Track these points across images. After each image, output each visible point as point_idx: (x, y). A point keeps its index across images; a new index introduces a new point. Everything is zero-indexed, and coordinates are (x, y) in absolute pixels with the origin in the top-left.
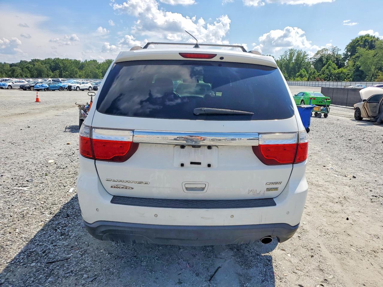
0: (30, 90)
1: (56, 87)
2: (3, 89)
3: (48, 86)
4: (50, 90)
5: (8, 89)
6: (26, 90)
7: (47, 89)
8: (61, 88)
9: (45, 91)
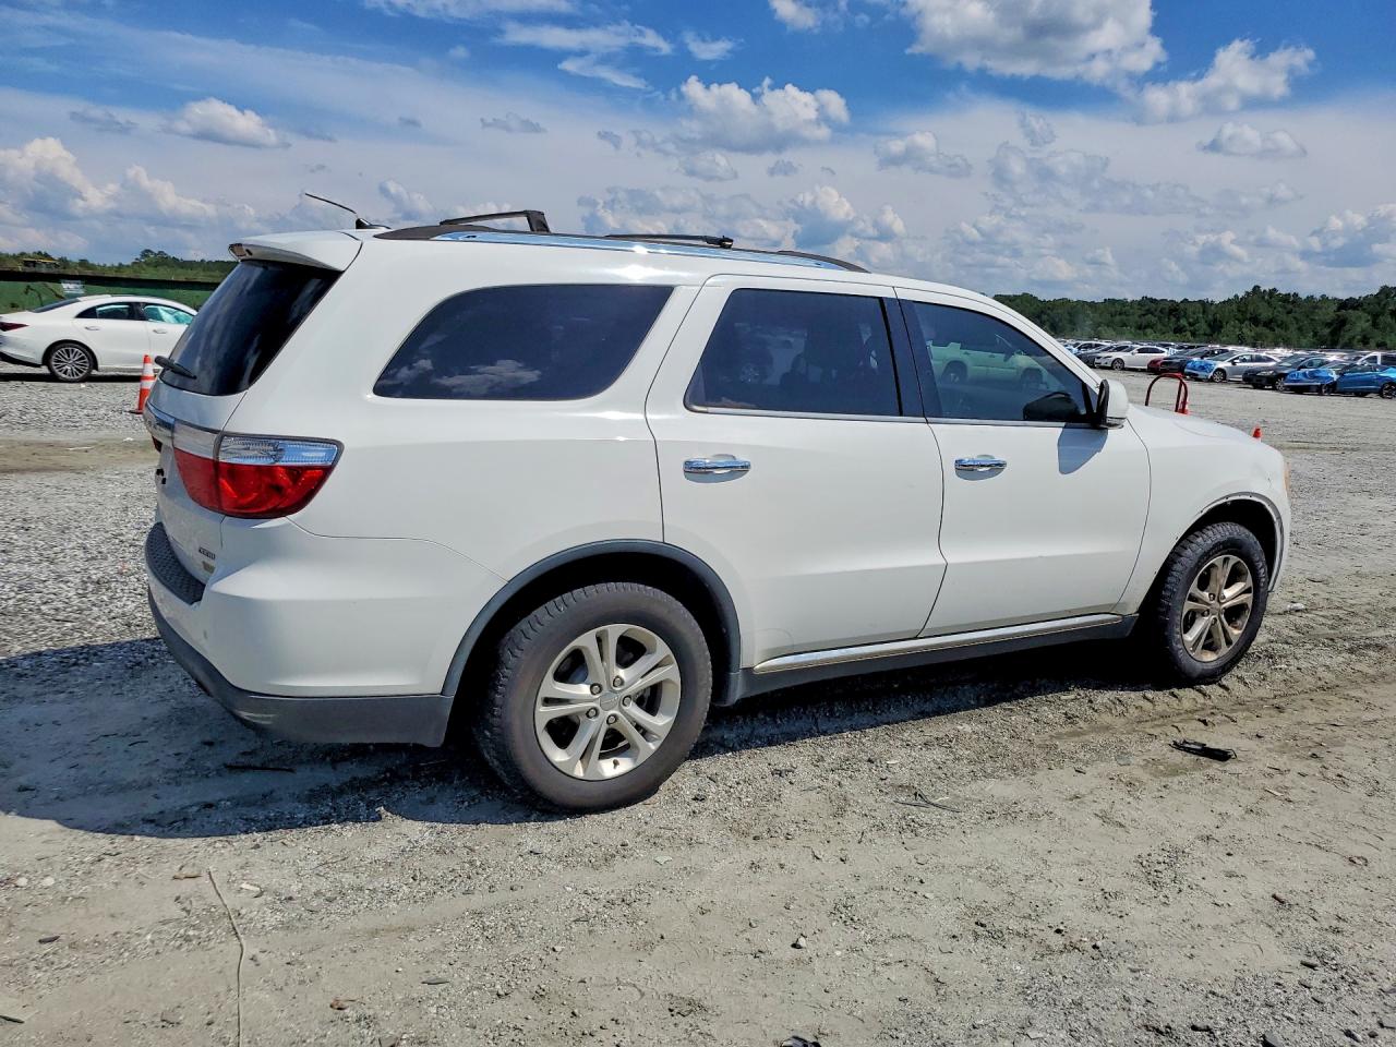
0: (1274, 389)
1: (1369, 382)
2: (1200, 380)
3: (1335, 377)
4: (1344, 393)
5: (1211, 380)
6: (1261, 388)
7: (1332, 389)
8: (1390, 388)
9: (1321, 394)
